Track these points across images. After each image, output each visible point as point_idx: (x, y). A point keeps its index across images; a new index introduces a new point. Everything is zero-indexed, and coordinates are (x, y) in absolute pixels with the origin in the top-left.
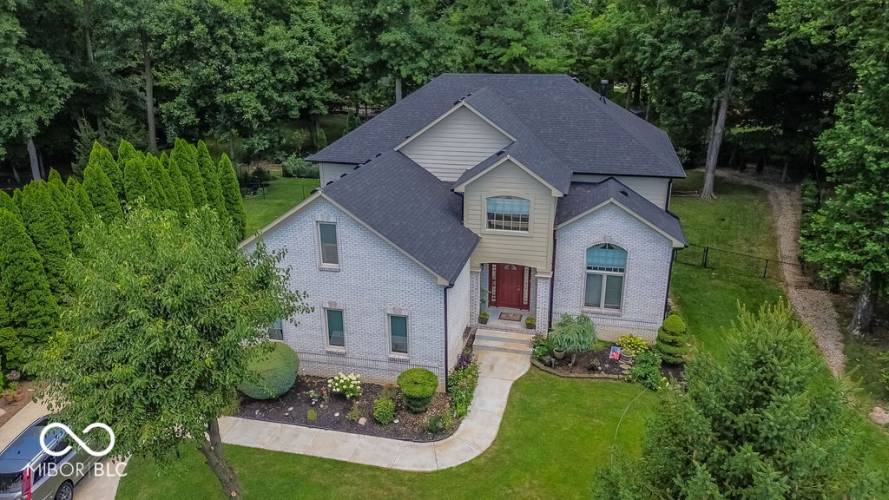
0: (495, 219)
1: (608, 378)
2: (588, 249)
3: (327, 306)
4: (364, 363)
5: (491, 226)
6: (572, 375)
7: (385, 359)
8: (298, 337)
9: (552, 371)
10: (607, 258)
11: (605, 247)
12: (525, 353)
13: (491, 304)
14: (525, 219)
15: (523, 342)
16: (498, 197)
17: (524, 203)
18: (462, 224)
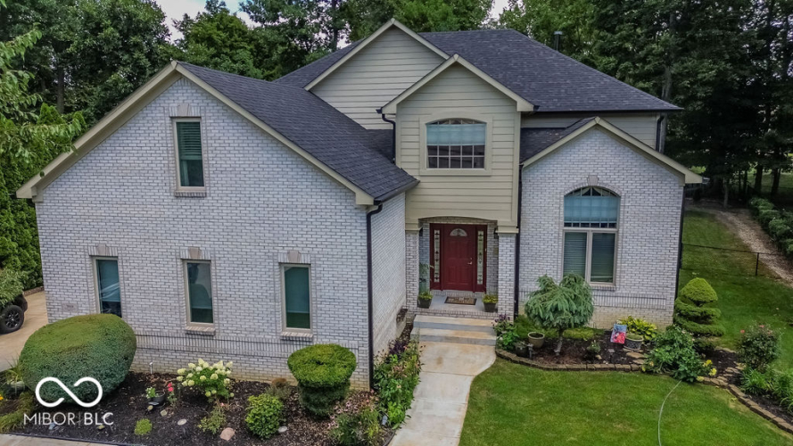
0: (440, 156)
1: (615, 369)
2: (566, 196)
3: (187, 255)
4: (243, 348)
5: (432, 164)
6: (560, 366)
7: (275, 339)
8: (143, 310)
9: (529, 361)
10: (593, 209)
11: (588, 194)
12: (485, 342)
13: (433, 286)
14: (480, 150)
15: (481, 328)
16: (442, 122)
17: (478, 128)
18: (394, 162)
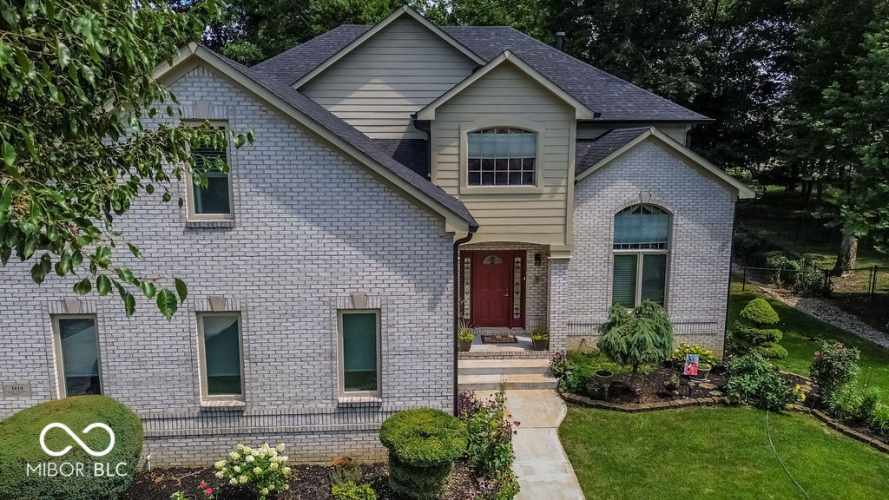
0: (484, 171)
2: (616, 215)
3: (206, 307)
4: (288, 424)
5: (474, 179)
6: (643, 407)
7: (331, 407)
9: (607, 405)
10: (651, 229)
11: (637, 212)
12: (545, 386)
14: (530, 163)
15: (535, 370)
16: (486, 131)
17: (527, 138)
18: (429, 179)
